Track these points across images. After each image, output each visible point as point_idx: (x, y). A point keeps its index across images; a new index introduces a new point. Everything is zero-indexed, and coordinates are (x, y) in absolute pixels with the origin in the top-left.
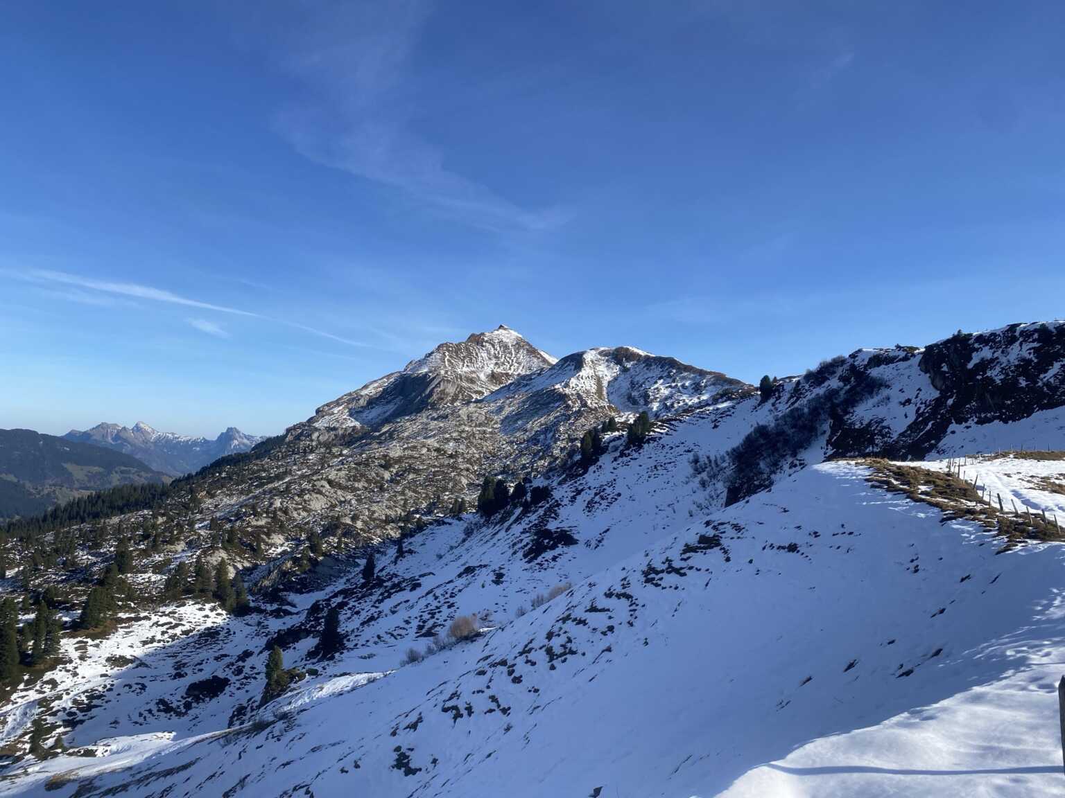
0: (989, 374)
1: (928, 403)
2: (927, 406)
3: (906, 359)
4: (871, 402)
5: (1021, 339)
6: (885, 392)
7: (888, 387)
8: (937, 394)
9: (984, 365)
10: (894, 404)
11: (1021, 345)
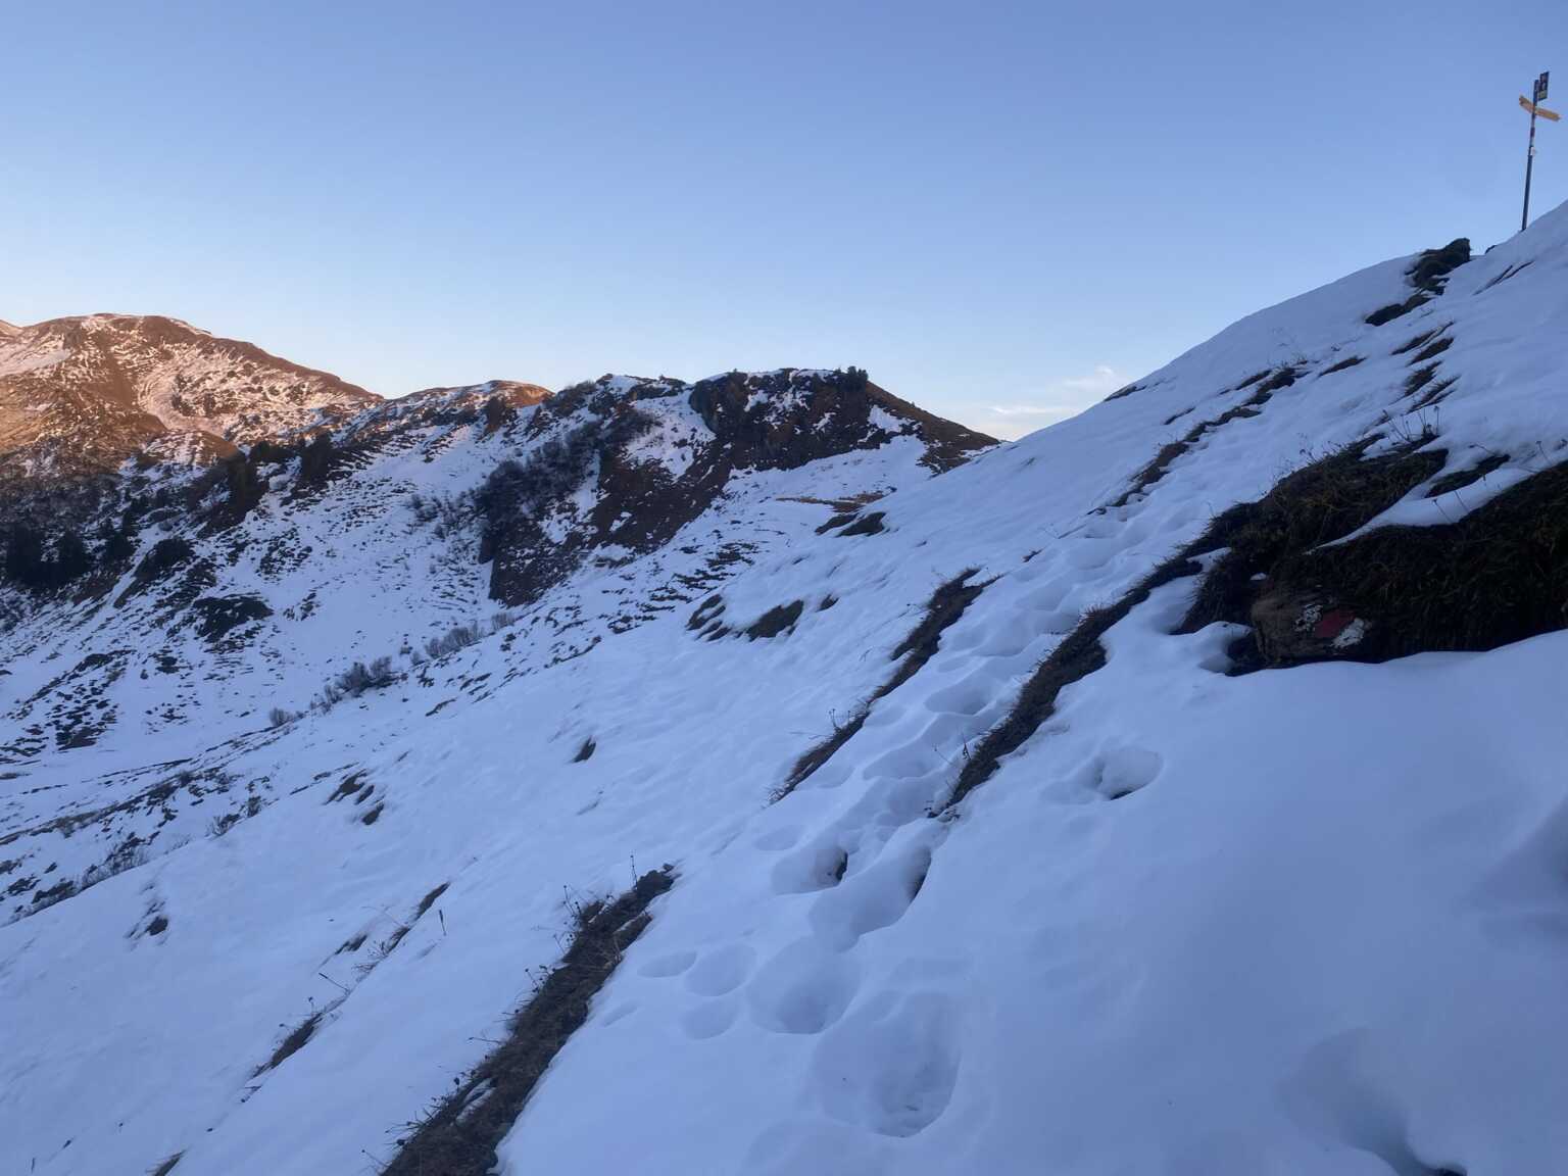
0: (766, 419)
1: (705, 445)
2: (704, 449)
3: (672, 393)
4: (644, 440)
5: (794, 386)
6: (656, 431)
7: (659, 424)
8: (712, 436)
9: (761, 409)
10: (668, 444)
11: (794, 393)
